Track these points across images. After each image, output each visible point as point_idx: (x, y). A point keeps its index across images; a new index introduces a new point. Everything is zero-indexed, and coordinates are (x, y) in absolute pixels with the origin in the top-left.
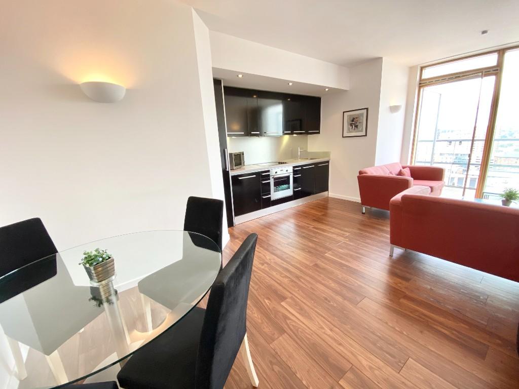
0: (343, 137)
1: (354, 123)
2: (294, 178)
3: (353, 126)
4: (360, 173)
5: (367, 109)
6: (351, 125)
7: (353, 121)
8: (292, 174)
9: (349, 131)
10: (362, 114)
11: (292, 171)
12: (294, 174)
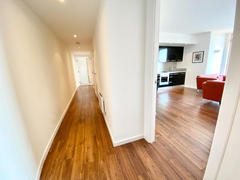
0: (192, 63)
1: (198, 57)
2: (169, 78)
3: (197, 58)
4: (198, 76)
5: (204, 52)
6: (196, 58)
7: (197, 56)
8: (169, 76)
9: (195, 60)
10: (201, 54)
11: (169, 75)
12: (169, 77)
